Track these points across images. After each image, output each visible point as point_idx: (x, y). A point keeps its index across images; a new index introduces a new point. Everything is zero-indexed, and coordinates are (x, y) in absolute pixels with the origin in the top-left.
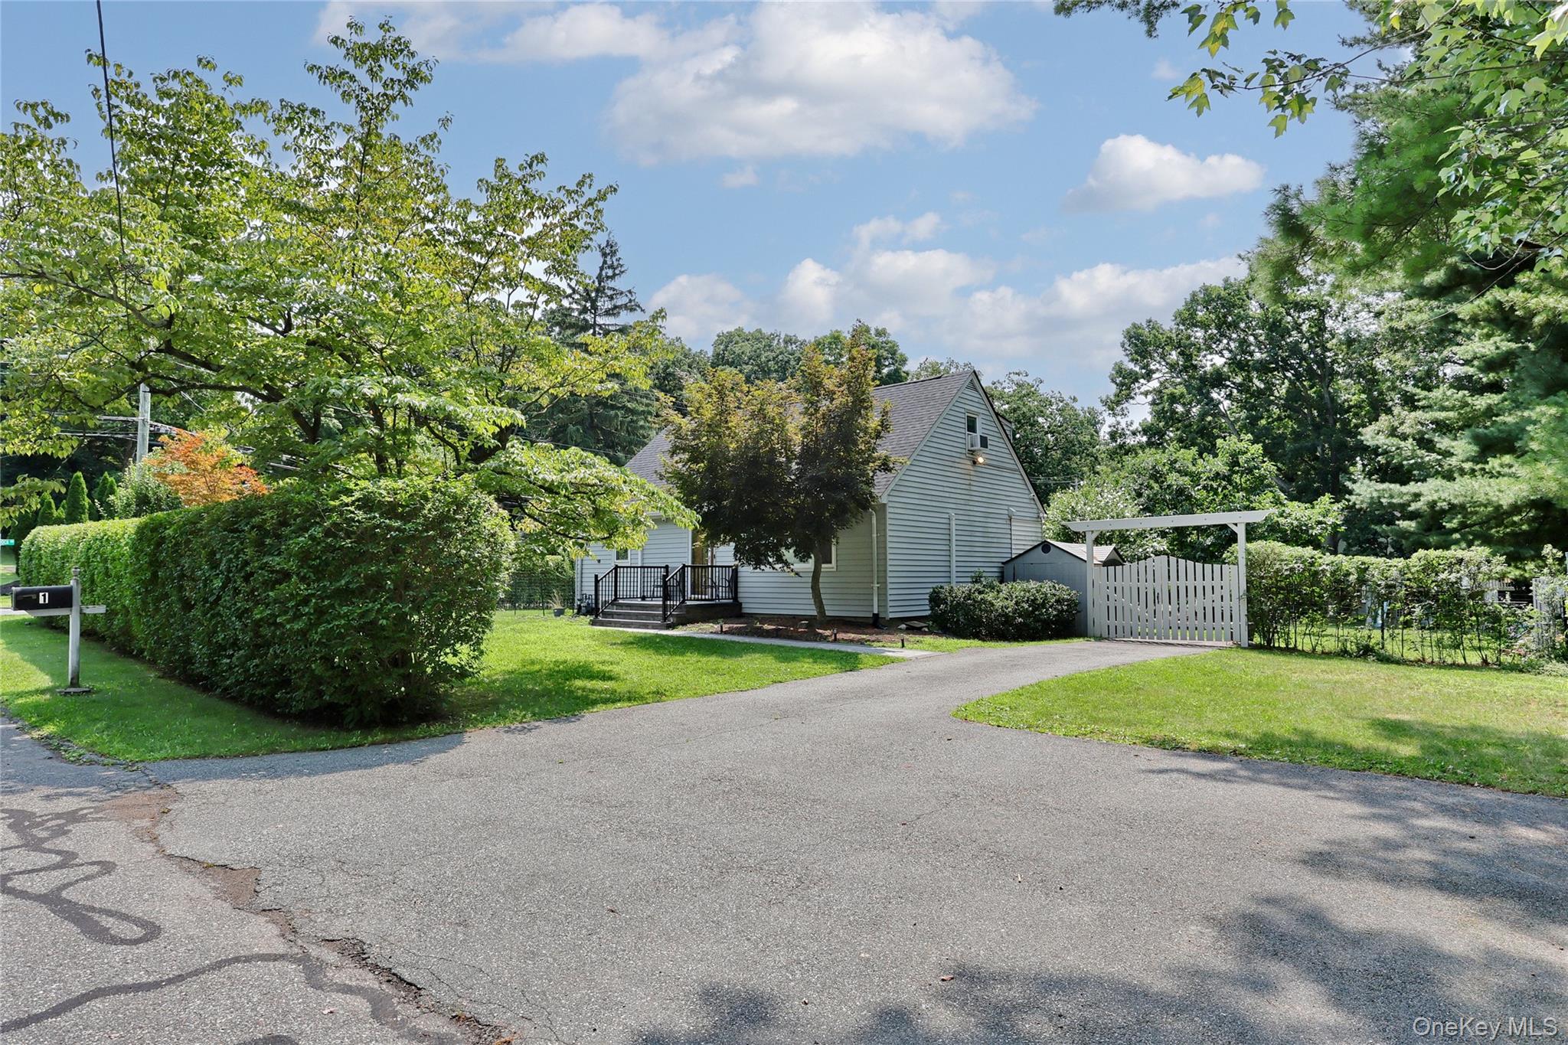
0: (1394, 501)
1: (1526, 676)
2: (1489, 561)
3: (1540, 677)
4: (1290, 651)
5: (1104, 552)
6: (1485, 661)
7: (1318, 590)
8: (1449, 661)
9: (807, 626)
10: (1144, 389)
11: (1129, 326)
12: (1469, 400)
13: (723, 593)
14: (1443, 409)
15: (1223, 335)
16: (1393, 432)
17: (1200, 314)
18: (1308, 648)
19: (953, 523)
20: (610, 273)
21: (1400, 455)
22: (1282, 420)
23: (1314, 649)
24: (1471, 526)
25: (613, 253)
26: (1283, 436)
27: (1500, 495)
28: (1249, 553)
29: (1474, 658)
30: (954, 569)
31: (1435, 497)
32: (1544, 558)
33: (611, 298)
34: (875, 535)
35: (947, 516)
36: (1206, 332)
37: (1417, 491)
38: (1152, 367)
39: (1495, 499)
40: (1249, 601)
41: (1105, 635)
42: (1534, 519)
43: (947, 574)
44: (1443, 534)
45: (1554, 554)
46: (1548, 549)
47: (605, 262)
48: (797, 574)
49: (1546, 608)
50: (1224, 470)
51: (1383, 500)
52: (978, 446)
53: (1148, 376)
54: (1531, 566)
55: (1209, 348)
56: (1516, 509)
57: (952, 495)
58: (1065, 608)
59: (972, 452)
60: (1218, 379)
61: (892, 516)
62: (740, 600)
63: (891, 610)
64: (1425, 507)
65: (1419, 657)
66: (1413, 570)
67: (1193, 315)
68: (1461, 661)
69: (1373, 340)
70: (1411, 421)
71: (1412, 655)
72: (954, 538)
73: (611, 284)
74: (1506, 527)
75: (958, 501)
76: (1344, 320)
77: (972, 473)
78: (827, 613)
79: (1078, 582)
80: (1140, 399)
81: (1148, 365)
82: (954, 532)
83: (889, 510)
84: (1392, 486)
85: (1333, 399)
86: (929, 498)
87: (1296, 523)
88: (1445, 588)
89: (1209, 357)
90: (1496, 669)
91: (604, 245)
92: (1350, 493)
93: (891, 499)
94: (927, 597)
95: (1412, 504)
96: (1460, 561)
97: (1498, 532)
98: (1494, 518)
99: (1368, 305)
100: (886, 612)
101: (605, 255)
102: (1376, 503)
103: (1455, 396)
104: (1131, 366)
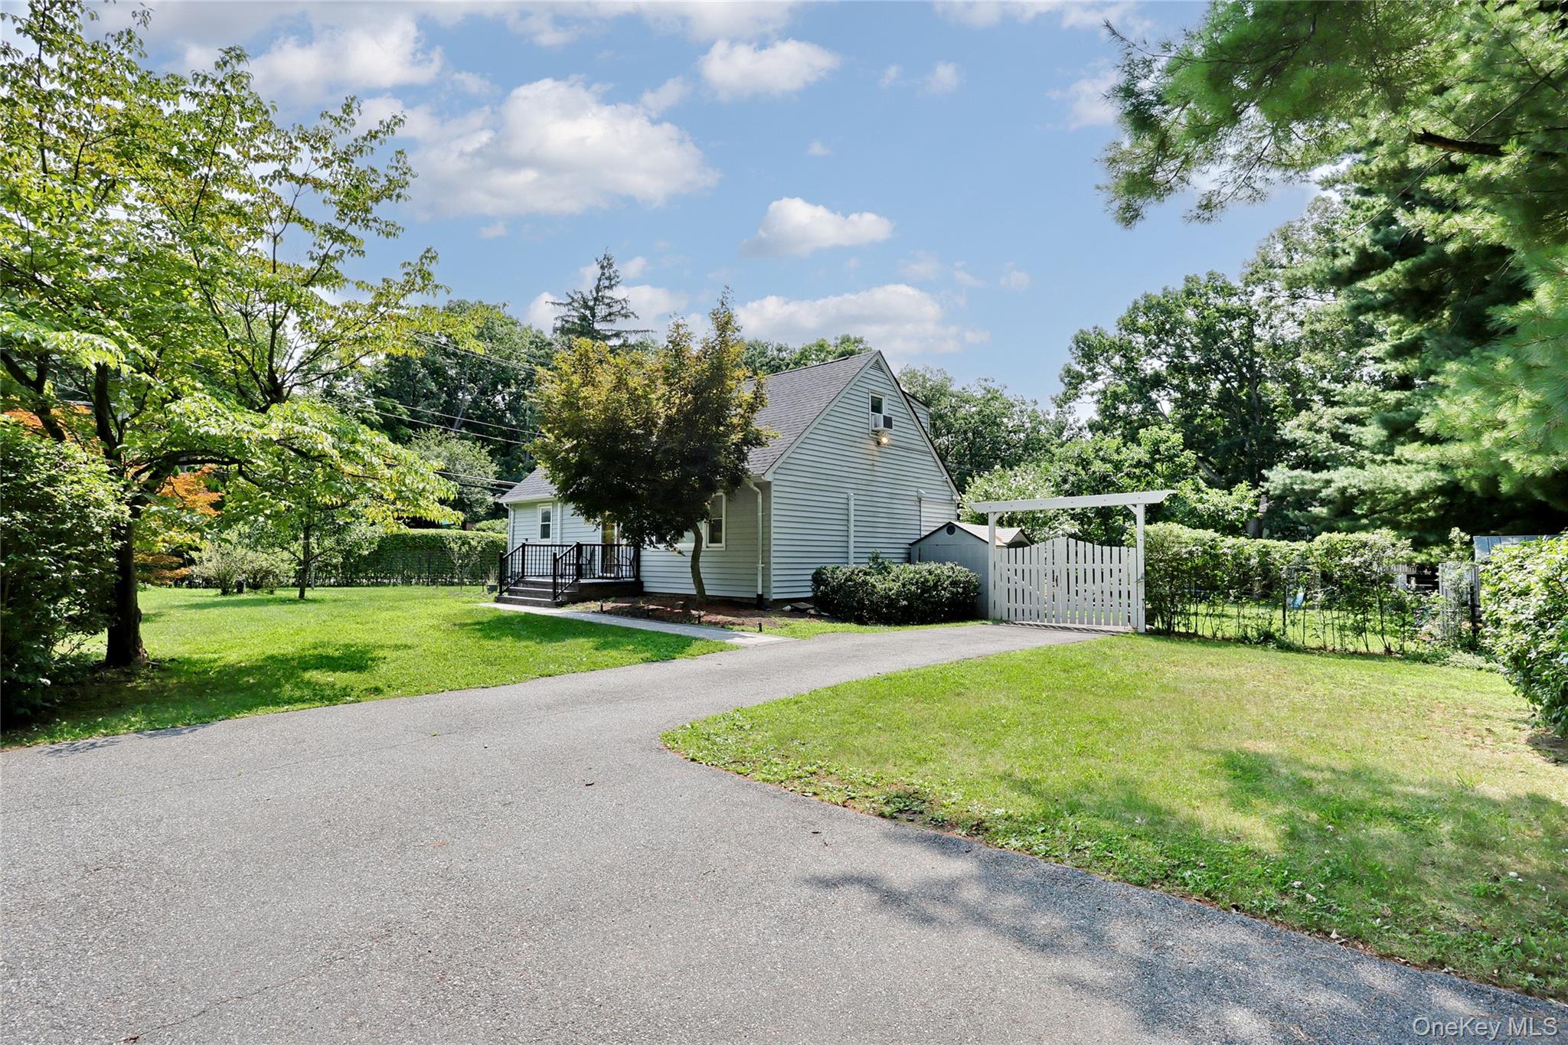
0: (1306, 487)
1: (1430, 667)
2: (1394, 545)
3: (1445, 669)
4: (1190, 637)
5: (1009, 534)
6: (1388, 651)
7: (1220, 573)
8: (1351, 648)
9: (683, 607)
10: (1090, 389)
11: (1077, 332)
12: (1381, 395)
13: (626, 572)
14: (1359, 404)
15: (1161, 341)
16: (1312, 427)
17: (1141, 321)
18: (1208, 633)
19: (852, 503)
20: (607, 283)
21: (1316, 447)
22: (1214, 418)
23: (1215, 635)
24: (1381, 512)
25: (610, 265)
26: (1214, 434)
27: (1409, 481)
28: (1147, 534)
29: (1376, 645)
30: (852, 550)
31: (1346, 484)
32: (1449, 543)
33: (609, 305)
34: (760, 514)
35: (845, 496)
36: (1146, 337)
37: (1329, 478)
38: (1097, 370)
39: (1403, 485)
40: (1147, 584)
41: (1005, 617)
42: (1440, 506)
43: (844, 555)
44: (1351, 520)
45: (1461, 538)
46: (1455, 532)
47: (603, 274)
48: (680, 552)
49: (1452, 595)
50: (1146, 458)
51: (1295, 487)
52: (881, 427)
53: (1094, 377)
54: (1436, 551)
55: (1149, 352)
56: (1423, 495)
57: (851, 475)
58: (960, 590)
59: (876, 433)
60: (1157, 381)
61: (777, 494)
62: (642, 579)
63: (775, 590)
64: (1336, 494)
65: (1321, 644)
66: (1316, 553)
67: (1134, 322)
68: (1363, 649)
69: (1297, 344)
70: (1328, 416)
71: (1313, 643)
72: (852, 518)
73: (608, 293)
74: (1414, 513)
75: (859, 481)
76: (1271, 328)
77: (876, 453)
78: (707, 593)
79: (979, 564)
80: (1086, 398)
81: (1094, 368)
82: (852, 513)
83: (774, 488)
84: (1304, 473)
85: (1259, 398)
86: (824, 477)
87: (1212, 508)
88: (1348, 572)
89: (1149, 361)
90: (1399, 659)
91: (601, 258)
92: (1266, 480)
93: (777, 476)
94: (810, 578)
95: (1323, 490)
96: (1364, 545)
97: (1405, 518)
98: (1403, 504)
99: (1293, 315)
100: (769, 593)
101: (602, 267)
102: (1288, 490)
103: (1368, 391)
104: (1078, 368)
